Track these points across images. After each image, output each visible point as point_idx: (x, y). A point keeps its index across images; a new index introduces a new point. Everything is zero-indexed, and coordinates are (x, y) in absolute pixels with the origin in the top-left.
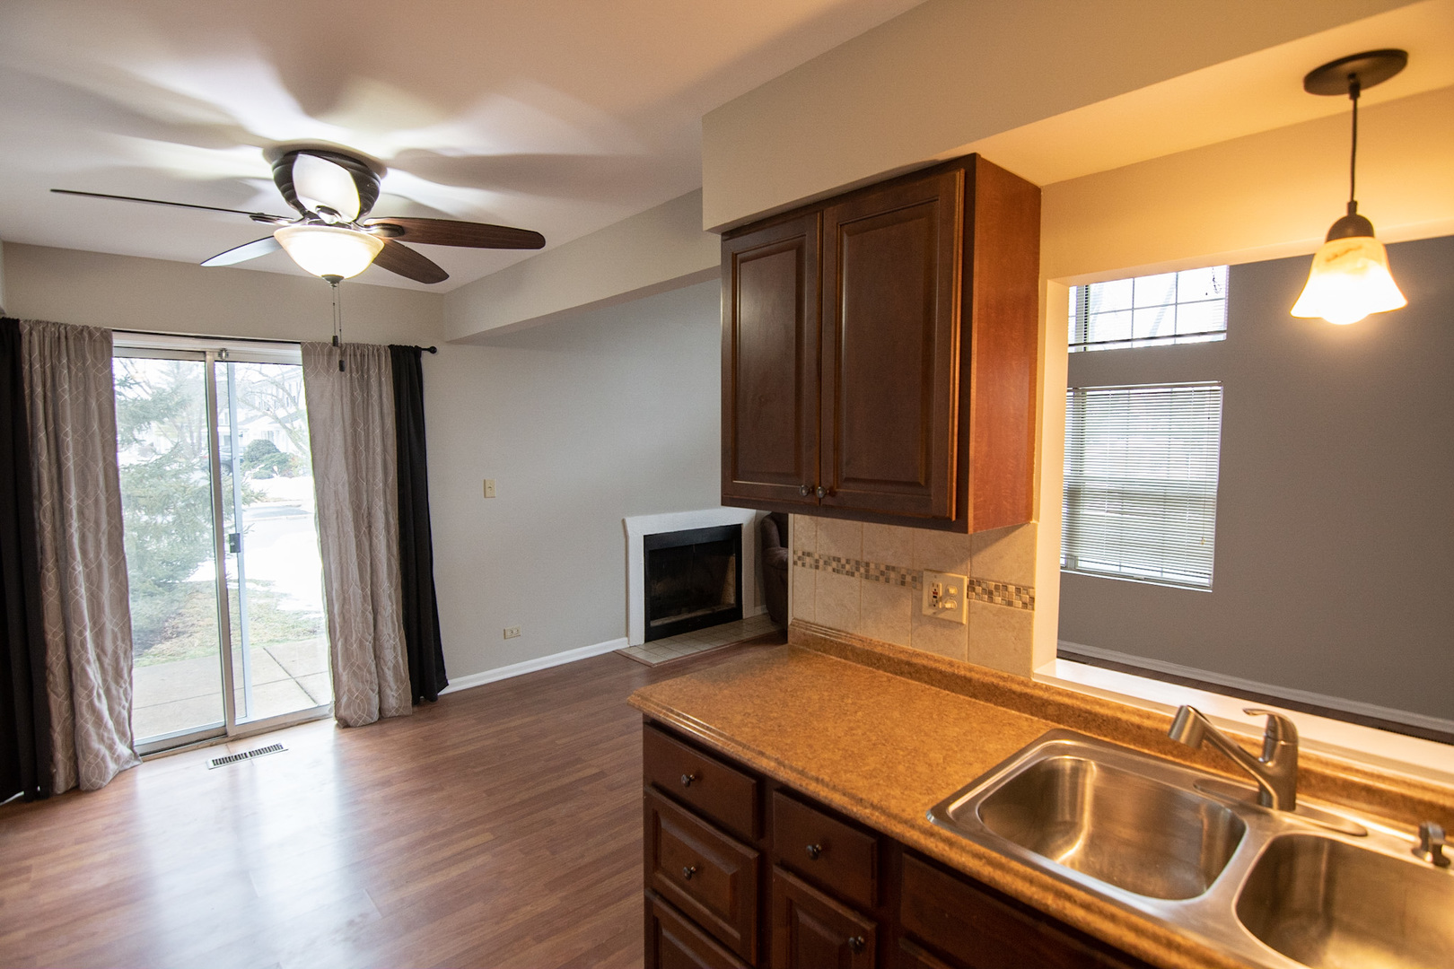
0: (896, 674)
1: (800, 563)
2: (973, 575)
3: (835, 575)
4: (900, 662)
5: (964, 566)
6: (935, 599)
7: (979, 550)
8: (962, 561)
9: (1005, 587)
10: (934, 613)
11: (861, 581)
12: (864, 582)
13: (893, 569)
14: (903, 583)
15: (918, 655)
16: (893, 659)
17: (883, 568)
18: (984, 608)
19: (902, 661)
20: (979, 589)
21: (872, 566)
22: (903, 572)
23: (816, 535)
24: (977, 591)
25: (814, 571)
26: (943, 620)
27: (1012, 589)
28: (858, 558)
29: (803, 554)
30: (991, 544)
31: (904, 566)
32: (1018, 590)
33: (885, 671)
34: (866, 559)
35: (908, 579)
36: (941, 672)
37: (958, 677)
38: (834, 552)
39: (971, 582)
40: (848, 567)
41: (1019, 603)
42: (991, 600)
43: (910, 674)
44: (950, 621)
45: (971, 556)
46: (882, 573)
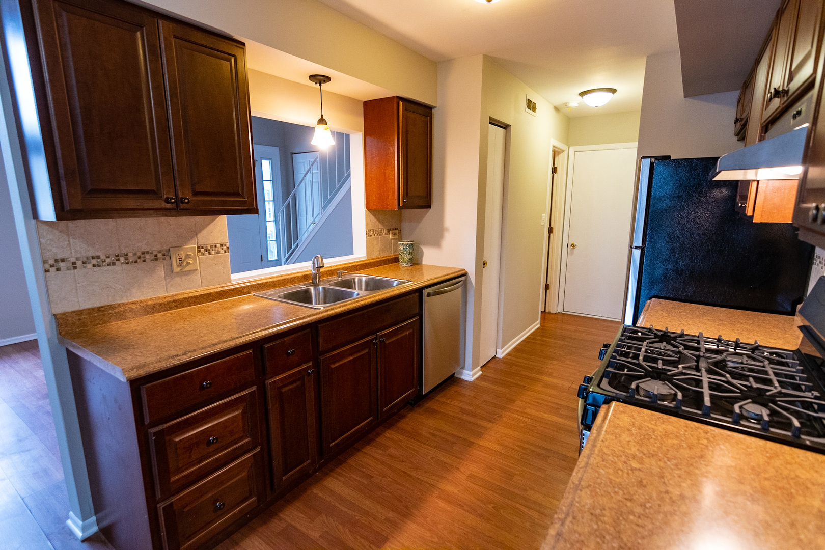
0: (167, 310)
1: (53, 270)
2: (199, 244)
3: (96, 269)
4: (168, 303)
5: (193, 241)
6: (180, 262)
7: (200, 231)
8: (192, 238)
9: (216, 246)
10: (181, 269)
11: (122, 267)
12: (125, 266)
13: (148, 252)
14: (156, 259)
15: (176, 295)
16: (164, 303)
17: (139, 254)
18: (207, 258)
19: (170, 302)
20: (202, 250)
21: (130, 255)
22: (155, 253)
23: (69, 243)
24: (202, 251)
25: (72, 271)
26: (187, 271)
27: (218, 246)
28: (117, 252)
29: (56, 261)
30: (206, 226)
31: (156, 249)
32: (221, 246)
33: (159, 312)
34: (124, 251)
35: (160, 255)
36: (195, 297)
37: (204, 295)
38: (92, 253)
39: (198, 248)
40: (108, 260)
41: (222, 251)
42: (210, 254)
43: (176, 306)
44: (190, 271)
45: (197, 235)
46: (140, 257)
